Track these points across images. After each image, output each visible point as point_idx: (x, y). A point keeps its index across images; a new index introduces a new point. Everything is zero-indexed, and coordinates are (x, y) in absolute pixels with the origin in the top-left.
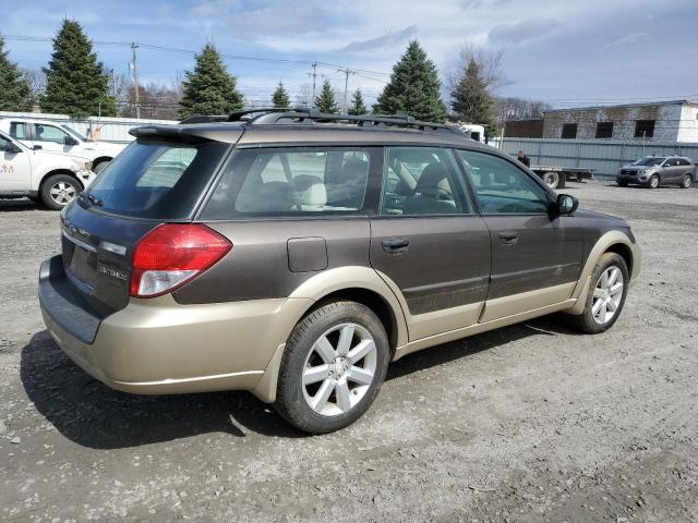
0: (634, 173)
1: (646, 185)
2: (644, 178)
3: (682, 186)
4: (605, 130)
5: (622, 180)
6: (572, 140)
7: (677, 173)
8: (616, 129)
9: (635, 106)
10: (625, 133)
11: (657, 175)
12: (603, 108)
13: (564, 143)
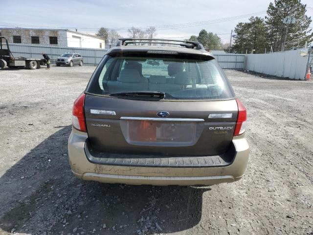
0: (63, 60)
1: (69, 65)
2: (68, 62)
3: (80, 66)
4: (35, 40)
5: (59, 63)
6: (19, 44)
7: (78, 60)
8: (40, 40)
9: (47, 30)
10: (45, 42)
11: (72, 61)
12: (32, 29)
13: (15, 45)
